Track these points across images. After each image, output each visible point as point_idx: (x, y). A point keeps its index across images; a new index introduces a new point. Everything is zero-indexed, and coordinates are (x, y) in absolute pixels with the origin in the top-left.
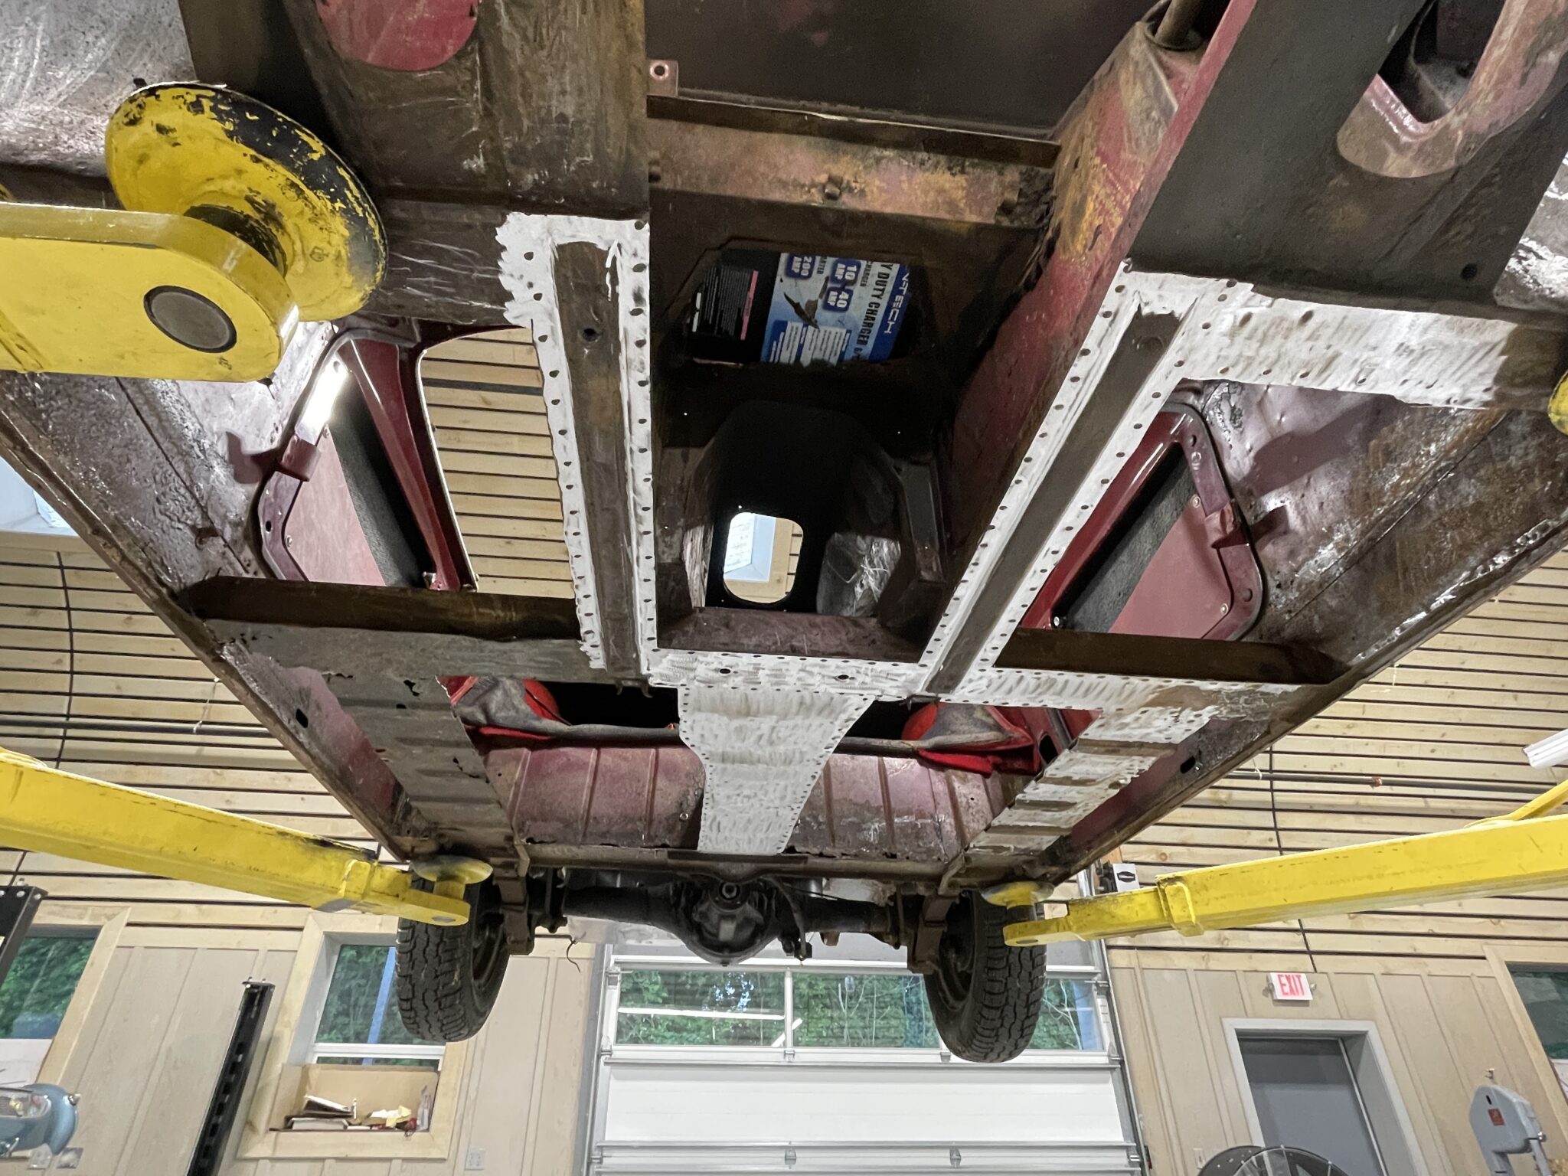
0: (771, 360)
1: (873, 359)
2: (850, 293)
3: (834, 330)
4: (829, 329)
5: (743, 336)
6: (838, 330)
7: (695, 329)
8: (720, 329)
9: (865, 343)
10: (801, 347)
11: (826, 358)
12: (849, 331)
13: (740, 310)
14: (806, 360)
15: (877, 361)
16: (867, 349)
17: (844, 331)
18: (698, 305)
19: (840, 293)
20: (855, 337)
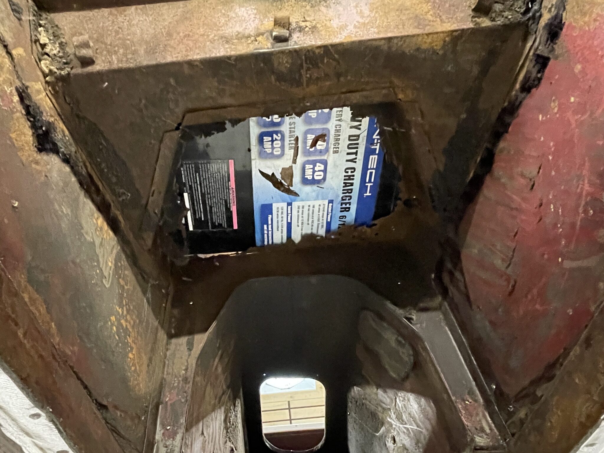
0: (266, 243)
1: (358, 223)
2: (325, 163)
3: (317, 203)
4: (311, 203)
5: (236, 227)
6: (320, 202)
7: (191, 228)
8: (213, 224)
9: (348, 209)
10: (289, 225)
11: (315, 231)
12: (331, 202)
13: (226, 201)
14: (296, 237)
15: (362, 224)
16: (351, 216)
17: (326, 202)
18: (187, 205)
19: (315, 166)
20: (337, 207)
